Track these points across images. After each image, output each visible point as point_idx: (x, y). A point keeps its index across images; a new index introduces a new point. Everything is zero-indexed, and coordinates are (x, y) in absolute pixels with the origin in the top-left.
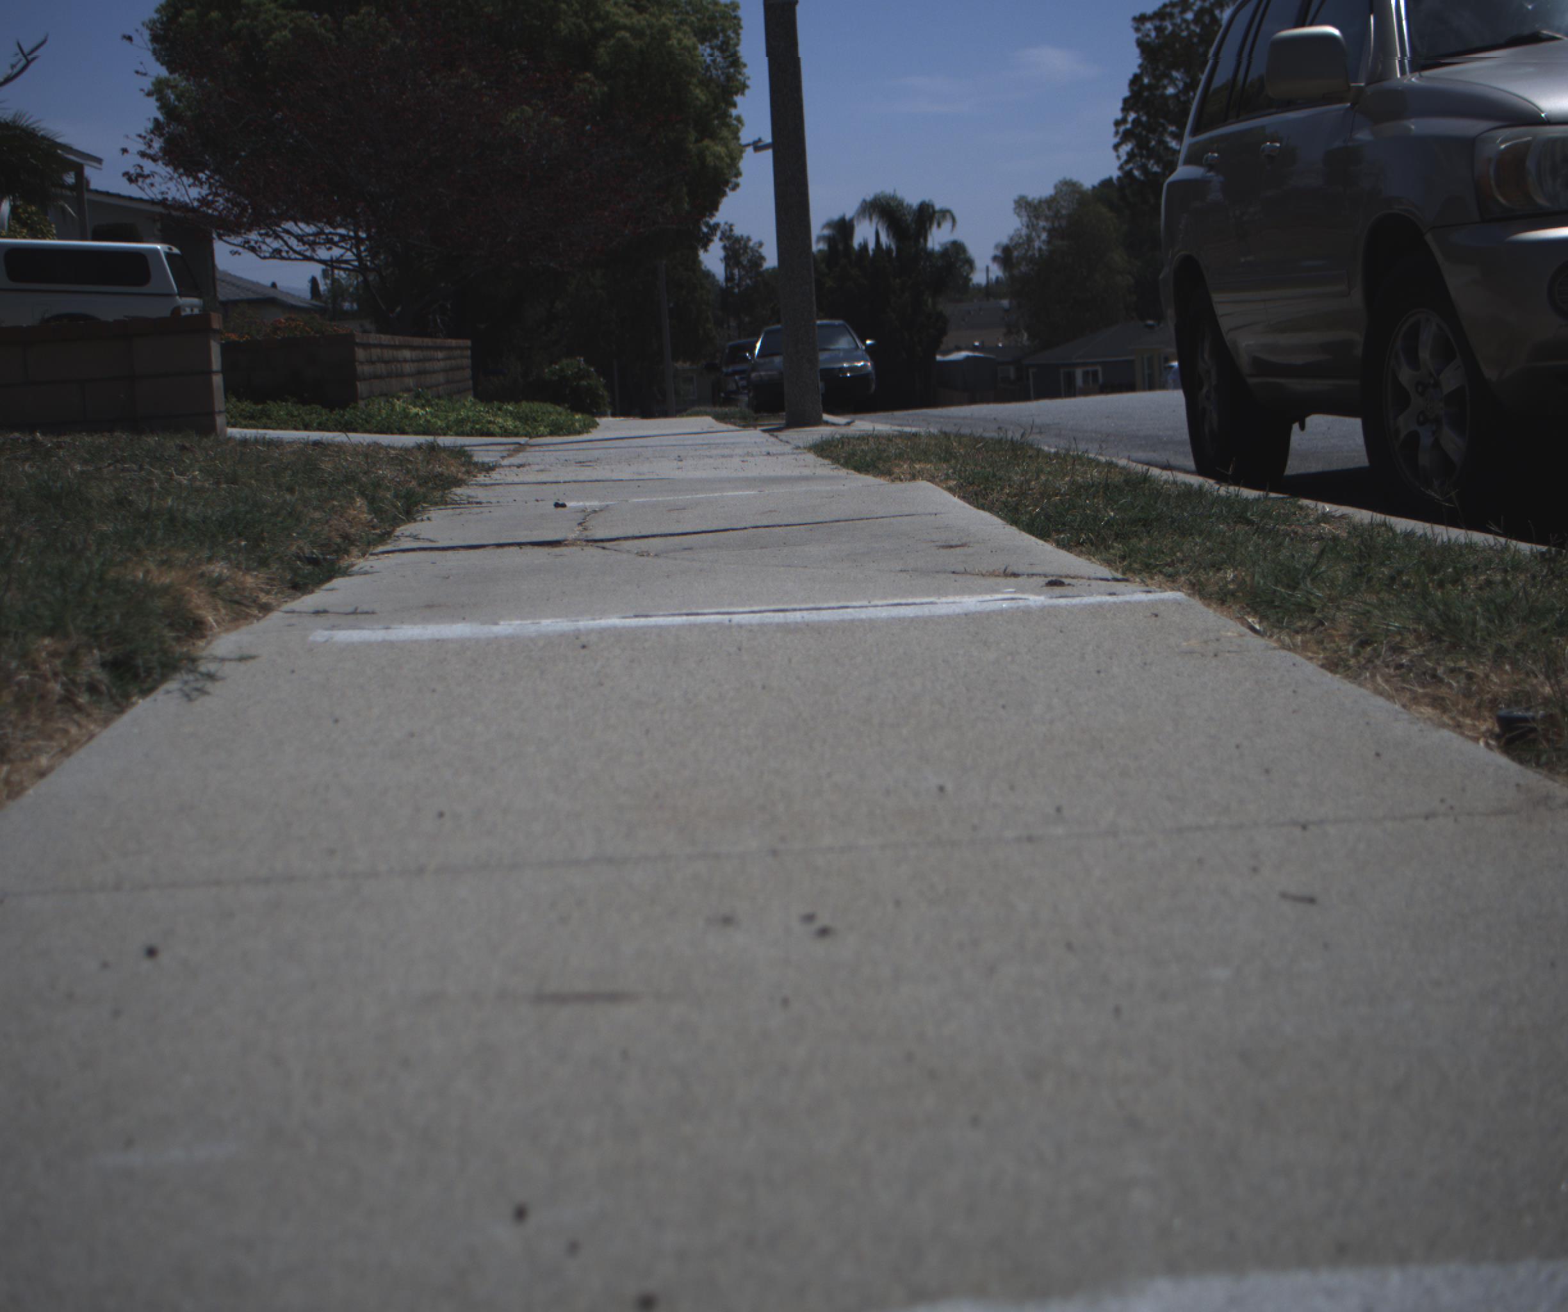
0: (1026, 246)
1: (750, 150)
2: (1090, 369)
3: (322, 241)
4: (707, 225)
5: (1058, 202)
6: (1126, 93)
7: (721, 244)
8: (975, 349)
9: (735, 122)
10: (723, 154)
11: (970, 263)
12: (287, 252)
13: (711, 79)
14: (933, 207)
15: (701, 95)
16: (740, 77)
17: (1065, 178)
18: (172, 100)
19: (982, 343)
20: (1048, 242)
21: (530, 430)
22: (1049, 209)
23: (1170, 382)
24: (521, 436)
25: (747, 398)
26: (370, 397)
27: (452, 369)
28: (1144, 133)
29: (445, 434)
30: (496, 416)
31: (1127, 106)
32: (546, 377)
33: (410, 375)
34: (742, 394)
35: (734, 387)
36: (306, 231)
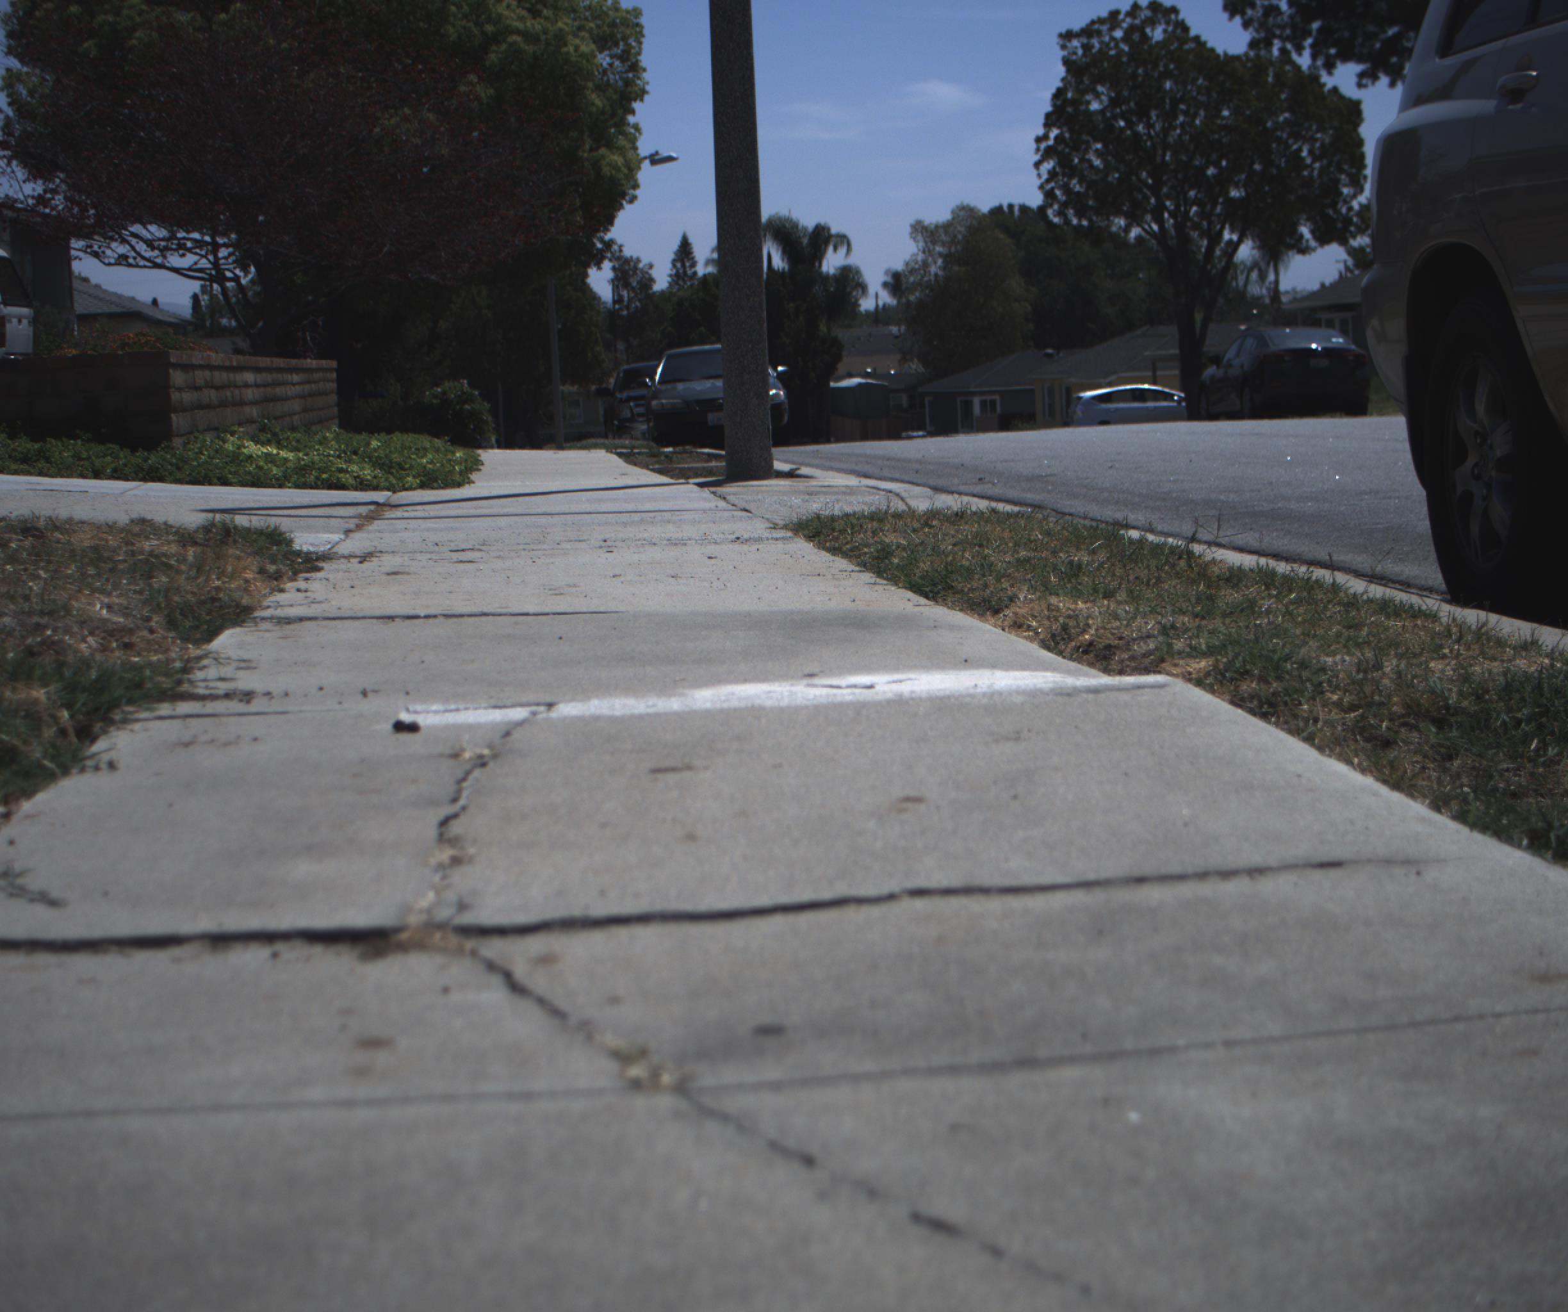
0: (922, 272)
1: (646, 164)
2: (988, 398)
3: (174, 247)
4: (602, 240)
5: (956, 228)
6: (1048, 108)
7: (610, 266)
8: (867, 375)
9: (632, 131)
10: (620, 164)
11: (863, 288)
12: (135, 258)
13: (608, 84)
14: (829, 229)
15: (597, 101)
16: (639, 82)
17: (962, 203)
18: (24, 96)
19: (874, 370)
20: (944, 268)
21: (394, 482)
22: (946, 234)
23: (1079, 414)
24: (382, 489)
25: (644, 427)
26: (191, 433)
27: (312, 395)
28: (1067, 150)
29: (281, 486)
30: (349, 462)
31: (1050, 122)
32: (426, 401)
33: (252, 403)
34: (637, 421)
35: (629, 415)
36: (157, 234)
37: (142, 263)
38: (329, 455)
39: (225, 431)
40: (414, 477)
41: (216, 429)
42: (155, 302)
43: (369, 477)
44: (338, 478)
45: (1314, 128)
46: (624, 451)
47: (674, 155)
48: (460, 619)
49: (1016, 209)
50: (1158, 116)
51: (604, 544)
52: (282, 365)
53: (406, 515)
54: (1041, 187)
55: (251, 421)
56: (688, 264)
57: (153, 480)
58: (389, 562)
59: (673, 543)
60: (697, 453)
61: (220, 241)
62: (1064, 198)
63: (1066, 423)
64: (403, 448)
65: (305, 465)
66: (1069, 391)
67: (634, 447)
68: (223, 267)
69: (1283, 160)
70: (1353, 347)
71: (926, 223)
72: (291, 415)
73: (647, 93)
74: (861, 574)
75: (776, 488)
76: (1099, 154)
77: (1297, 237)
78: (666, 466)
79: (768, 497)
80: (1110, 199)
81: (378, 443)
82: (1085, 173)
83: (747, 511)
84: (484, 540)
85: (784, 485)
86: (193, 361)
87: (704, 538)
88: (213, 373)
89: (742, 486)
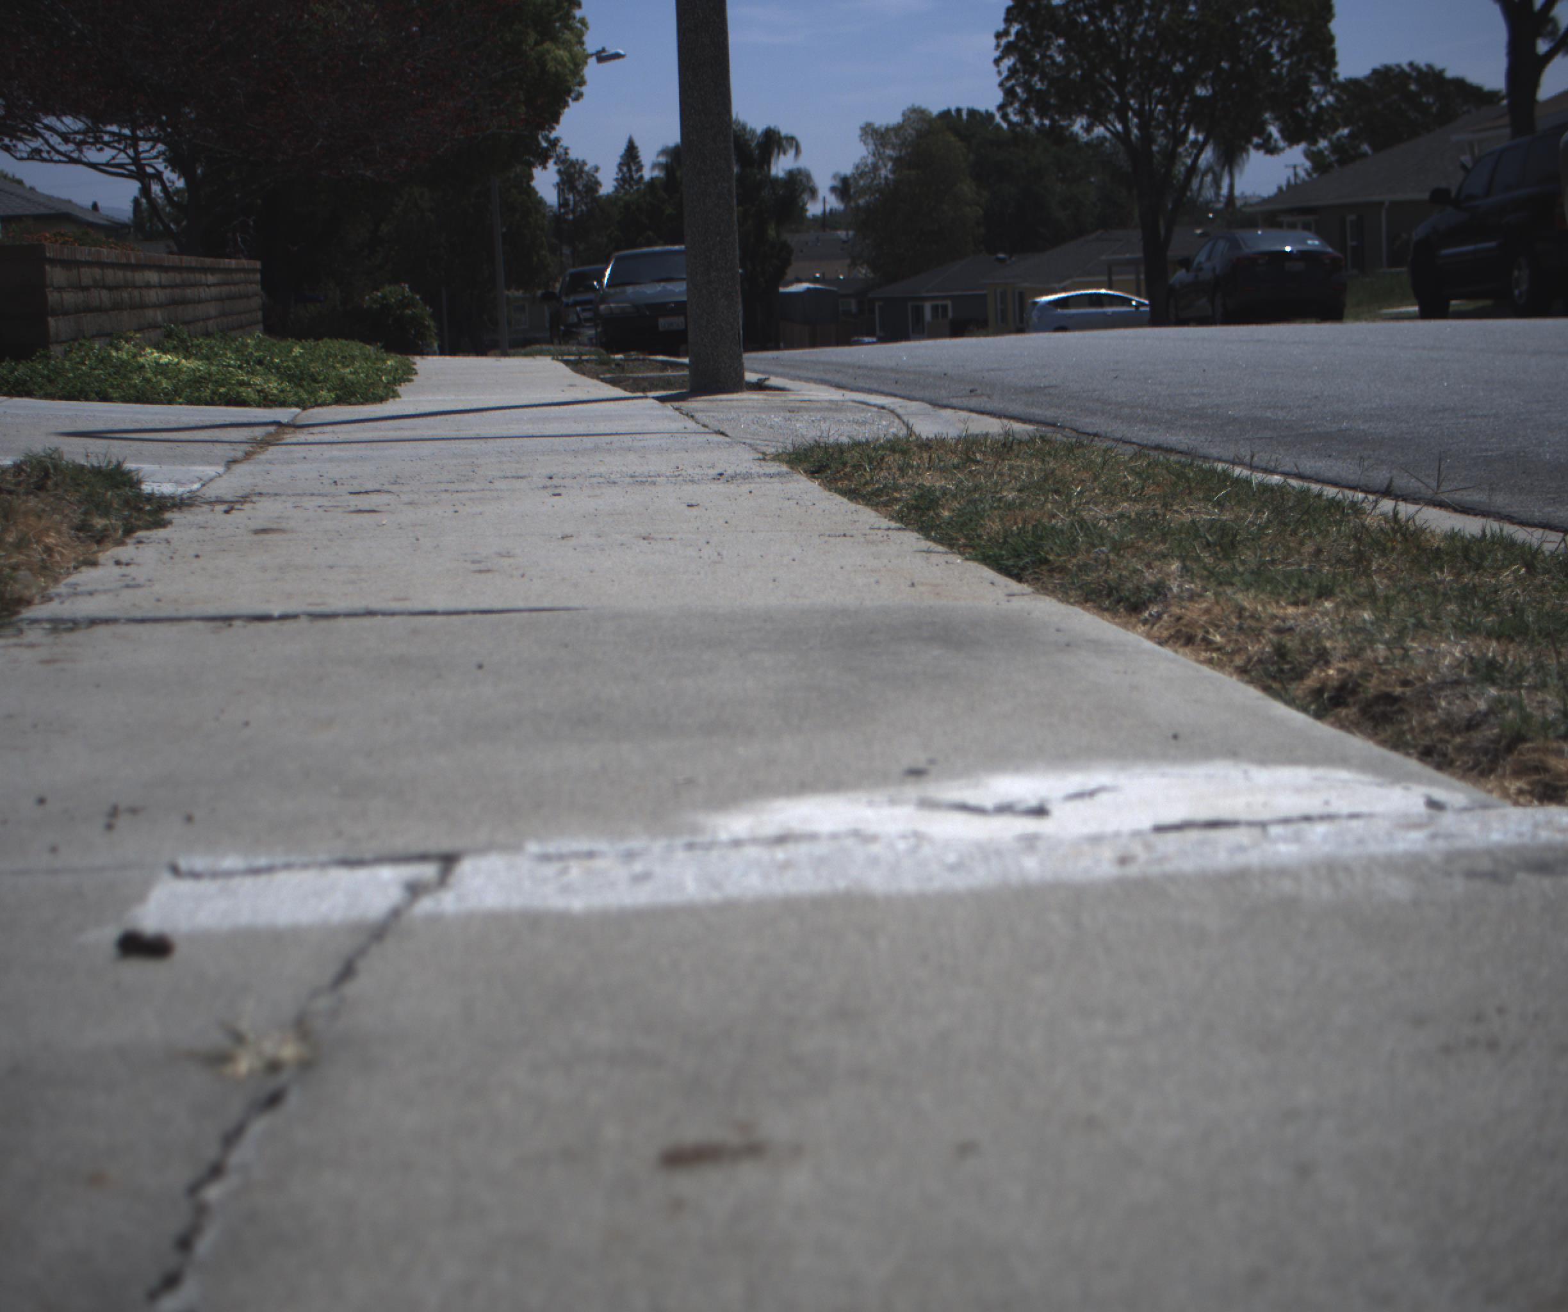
0: (872, 175)
1: (592, 61)
2: (940, 303)
3: (91, 140)
4: (547, 139)
5: (906, 130)
7: (556, 168)
8: (815, 280)
9: (579, 25)
10: (565, 59)
11: (813, 192)
12: (48, 152)
14: (779, 133)
17: (913, 106)
19: (823, 275)
20: (893, 172)
21: (305, 396)
22: (896, 137)
23: (1035, 319)
24: (289, 406)
25: (592, 332)
26: (75, 339)
27: (231, 297)
28: (1028, 47)
29: (170, 402)
30: (253, 374)
31: (1011, 17)
32: (365, 306)
33: (155, 306)
34: (584, 327)
35: (576, 320)
36: (72, 127)
37: (56, 157)
38: (229, 365)
39: (119, 337)
40: (329, 391)
41: (109, 335)
42: (95, 206)
43: (275, 391)
44: (238, 393)
45: (1283, 23)
46: (572, 358)
47: (622, 52)
48: (332, 623)
49: (964, 115)
50: (1122, 11)
51: (549, 483)
52: (193, 265)
53: (310, 438)
54: (1001, 85)
55: (154, 326)
56: (634, 168)
57: (20, 395)
58: (264, 511)
59: (640, 481)
60: (650, 360)
61: (139, 133)
62: (1025, 96)
63: (1021, 328)
64: (328, 355)
65: (200, 377)
66: (1022, 297)
67: (580, 354)
68: (144, 162)
69: (1251, 57)
70: (1330, 250)
71: (876, 125)
72: (209, 318)
74: (901, 533)
75: (749, 404)
76: (1062, 50)
77: (1265, 136)
78: (617, 375)
79: (743, 416)
80: (1073, 97)
81: (302, 351)
82: (1047, 70)
83: (722, 434)
84: (397, 477)
85: (758, 400)
86: (79, 257)
87: (677, 473)
88: (105, 271)
89: (710, 400)
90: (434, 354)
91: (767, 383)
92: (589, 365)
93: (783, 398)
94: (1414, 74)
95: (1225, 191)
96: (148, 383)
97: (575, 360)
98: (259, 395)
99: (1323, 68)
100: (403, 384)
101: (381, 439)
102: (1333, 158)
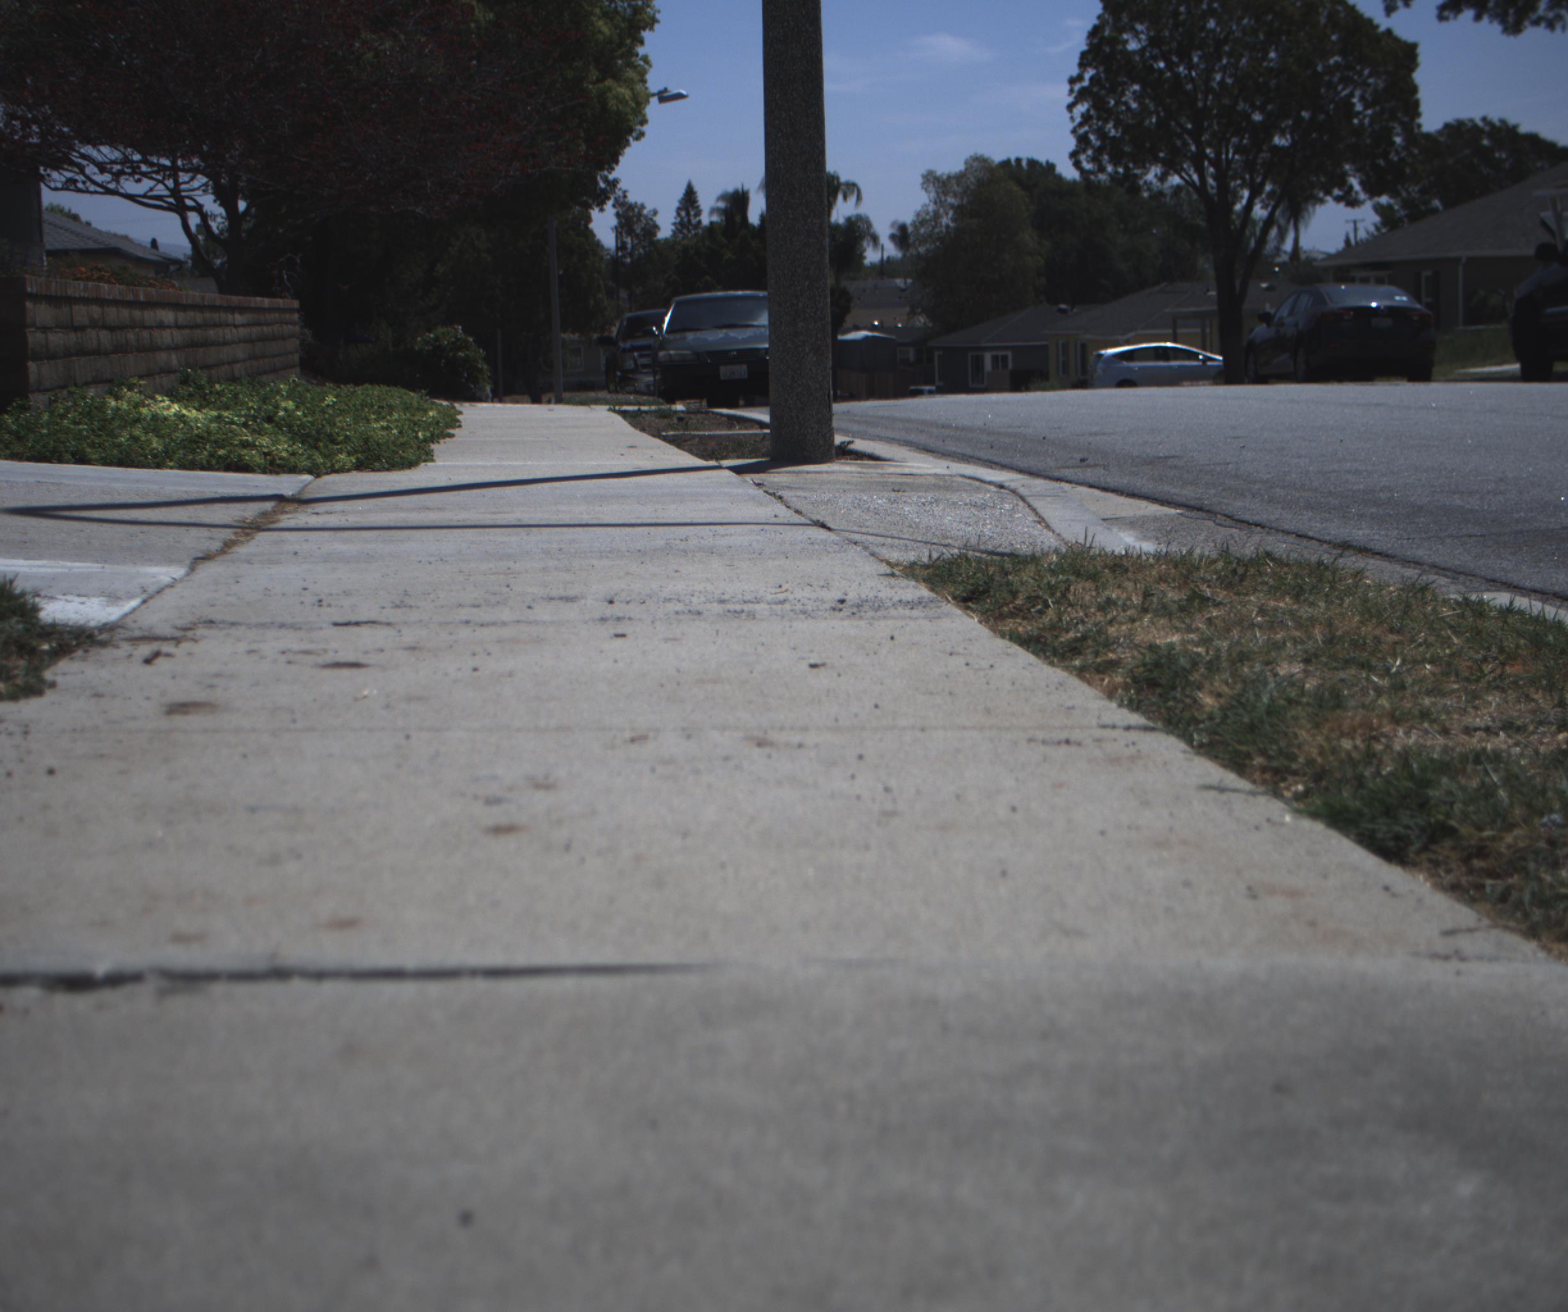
0: (933, 223)
1: (654, 101)
2: (1000, 353)
3: (128, 171)
4: (606, 180)
5: (968, 179)
6: (1084, 47)
7: (614, 211)
8: (873, 328)
9: (641, 63)
10: (627, 97)
11: (873, 239)
13: (616, 11)
14: (838, 178)
15: (604, 28)
16: (649, 10)
17: (976, 154)
19: (881, 322)
20: (954, 220)
21: (320, 460)
22: (958, 185)
23: (1098, 373)
24: (299, 473)
25: (650, 379)
26: (63, 388)
27: (263, 339)
28: (1103, 92)
29: (159, 466)
30: (259, 434)
31: (1085, 61)
32: (417, 348)
33: (169, 348)
34: (641, 373)
35: (633, 366)
36: (109, 156)
37: (92, 188)
39: (121, 385)
40: (349, 454)
41: (110, 381)
42: (154, 243)
43: (284, 454)
44: (240, 456)
45: (1366, 72)
46: (629, 409)
47: (684, 92)
49: (1024, 163)
50: (1200, 58)
51: (609, 611)
52: (218, 303)
53: (314, 521)
54: (1074, 131)
55: (167, 371)
56: (692, 213)
58: (202, 661)
60: (713, 413)
61: (180, 165)
62: (1098, 143)
63: (1083, 383)
64: (365, 404)
65: (197, 435)
66: (1085, 348)
67: (637, 405)
68: (184, 194)
69: (1332, 106)
70: (1418, 306)
71: (939, 173)
73: (658, 21)
75: (841, 477)
76: (1137, 97)
77: (1346, 188)
78: (681, 432)
79: (841, 497)
80: (1148, 145)
81: (335, 400)
82: (1121, 117)
83: (823, 526)
84: (406, 593)
85: (851, 472)
86: (70, 292)
87: (781, 597)
88: (106, 308)
89: (794, 472)
90: (485, 401)
91: (852, 447)
92: (648, 418)
93: (879, 471)
94: (1487, 129)
95: (1288, 246)
96: (136, 442)
97: (634, 412)
98: (265, 459)
99: (1406, 119)
100: (442, 441)
101: (399, 524)
102: (1402, 213)
